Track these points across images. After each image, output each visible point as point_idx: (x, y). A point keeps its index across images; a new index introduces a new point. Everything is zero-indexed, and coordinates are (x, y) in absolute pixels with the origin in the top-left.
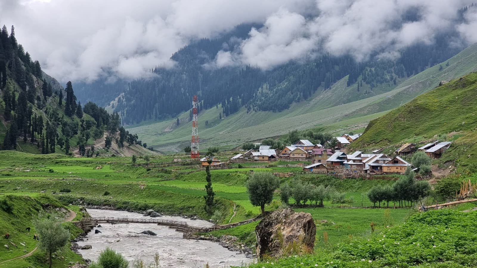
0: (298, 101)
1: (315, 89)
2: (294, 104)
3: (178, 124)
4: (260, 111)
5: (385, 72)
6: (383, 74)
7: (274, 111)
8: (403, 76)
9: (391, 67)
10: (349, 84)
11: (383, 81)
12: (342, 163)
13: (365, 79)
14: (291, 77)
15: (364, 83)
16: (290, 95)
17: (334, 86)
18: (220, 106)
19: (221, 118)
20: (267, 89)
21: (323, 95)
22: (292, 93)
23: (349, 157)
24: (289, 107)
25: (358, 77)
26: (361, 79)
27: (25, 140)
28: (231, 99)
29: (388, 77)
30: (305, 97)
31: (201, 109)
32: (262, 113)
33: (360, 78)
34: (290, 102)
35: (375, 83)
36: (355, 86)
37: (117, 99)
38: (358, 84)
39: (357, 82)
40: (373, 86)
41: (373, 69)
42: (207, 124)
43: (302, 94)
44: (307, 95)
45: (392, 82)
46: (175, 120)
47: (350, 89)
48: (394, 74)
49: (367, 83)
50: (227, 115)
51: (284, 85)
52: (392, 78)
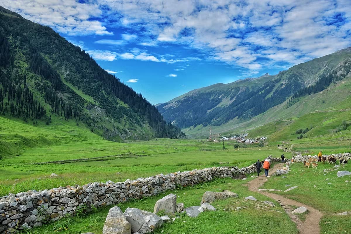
0: (224, 123)
1: (229, 120)
2: (223, 124)
3: (190, 129)
4: (213, 126)
6: (248, 116)
7: (217, 126)
8: (253, 116)
9: (250, 114)
10: (238, 119)
12: (245, 141)
13: (242, 117)
14: (222, 117)
16: (221, 122)
17: (234, 119)
18: (202, 124)
20: (215, 120)
21: (231, 121)
23: (246, 140)
24: (221, 125)
27: (165, 135)
28: (205, 123)
33: (241, 117)
34: (221, 123)
35: (245, 118)
36: (240, 119)
37: (173, 122)
40: (245, 119)
41: (245, 114)
42: (199, 129)
44: (226, 122)
45: (250, 118)
46: (189, 128)
49: (243, 118)
50: (204, 127)
51: (220, 119)
52: (250, 117)
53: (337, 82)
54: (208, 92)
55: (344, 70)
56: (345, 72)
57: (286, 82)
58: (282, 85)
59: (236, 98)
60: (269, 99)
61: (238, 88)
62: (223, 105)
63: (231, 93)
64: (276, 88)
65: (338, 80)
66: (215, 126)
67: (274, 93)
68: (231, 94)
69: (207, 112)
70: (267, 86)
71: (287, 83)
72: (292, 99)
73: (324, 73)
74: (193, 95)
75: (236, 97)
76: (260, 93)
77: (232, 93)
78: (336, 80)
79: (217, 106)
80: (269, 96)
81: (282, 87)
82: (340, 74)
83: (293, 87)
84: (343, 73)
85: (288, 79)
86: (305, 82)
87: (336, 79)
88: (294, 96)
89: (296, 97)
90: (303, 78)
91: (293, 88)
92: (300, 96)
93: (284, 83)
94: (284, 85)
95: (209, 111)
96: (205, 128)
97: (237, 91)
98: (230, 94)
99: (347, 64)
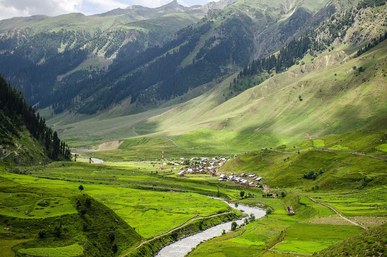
0: (101, 109)
1: (110, 103)
2: (99, 111)
4: (78, 113)
5: (150, 97)
7: (87, 114)
9: (153, 94)
10: (131, 103)
11: (149, 102)
13: (140, 100)
14: (95, 95)
15: (139, 103)
19: (52, 115)
20: (79, 100)
21: (116, 108)
22: (97, 105)
24: (96, 113)
25: (136, 99)
26: (138, 101)
28: (57, 104)
29: (152, 100)
30: (105, 108)
31: (38, 109)
32: (80, 115)
34: (96, 110)
35: (145, 103)
36: (135, 104)
38: (137, 103)
39: (136, 102)
41: (144, 95)
43: (103, 106)
44: (106, 106)
45: (154, 103)
47: (132, 105)
48: (154, 98)
49: (141, 103)
50: (56, 114)
51: (91, 99)
52: (154, 100)
53: (315, 52)
54: (54, 32)
55: (329, 32)
56: (330, 35)
57: (220, 34)
58: (213, 39)
59: (118, 56)
60: (189, 68)
61: (122, 33)
62: (91, 68)
63: (106, 42)
64: (201, 45)
65: (318, 49)
66: (82, 113)
67: (199, 56)
68: (107, 44)
69: (55, 78)
70: (185, 38)
71: (222, 36)
72: (238, 78)
73: (290, 23)
74: (16, 35)
75: (117, 52)
76: (171, 52)
77: (109, 42)
78: (315, 49)
79: (78, 69)
80: (190, 60)
81: (214, 45)
82: (321, 38)
83: (234, 45)
84: (326, 38)
85: (224, 29)
86: (255, 38)
87: (315, 46)
88: (242, 72)
89: (245, 75)
90: (251, 29)
91: (233, 49)
92: (252, 74)
93: (217, 35)
94: (217, 40)
95: (60, 78)
96: (60, 116)
97: (120, 40)
98: (104, 45)
99: (335, 21)
